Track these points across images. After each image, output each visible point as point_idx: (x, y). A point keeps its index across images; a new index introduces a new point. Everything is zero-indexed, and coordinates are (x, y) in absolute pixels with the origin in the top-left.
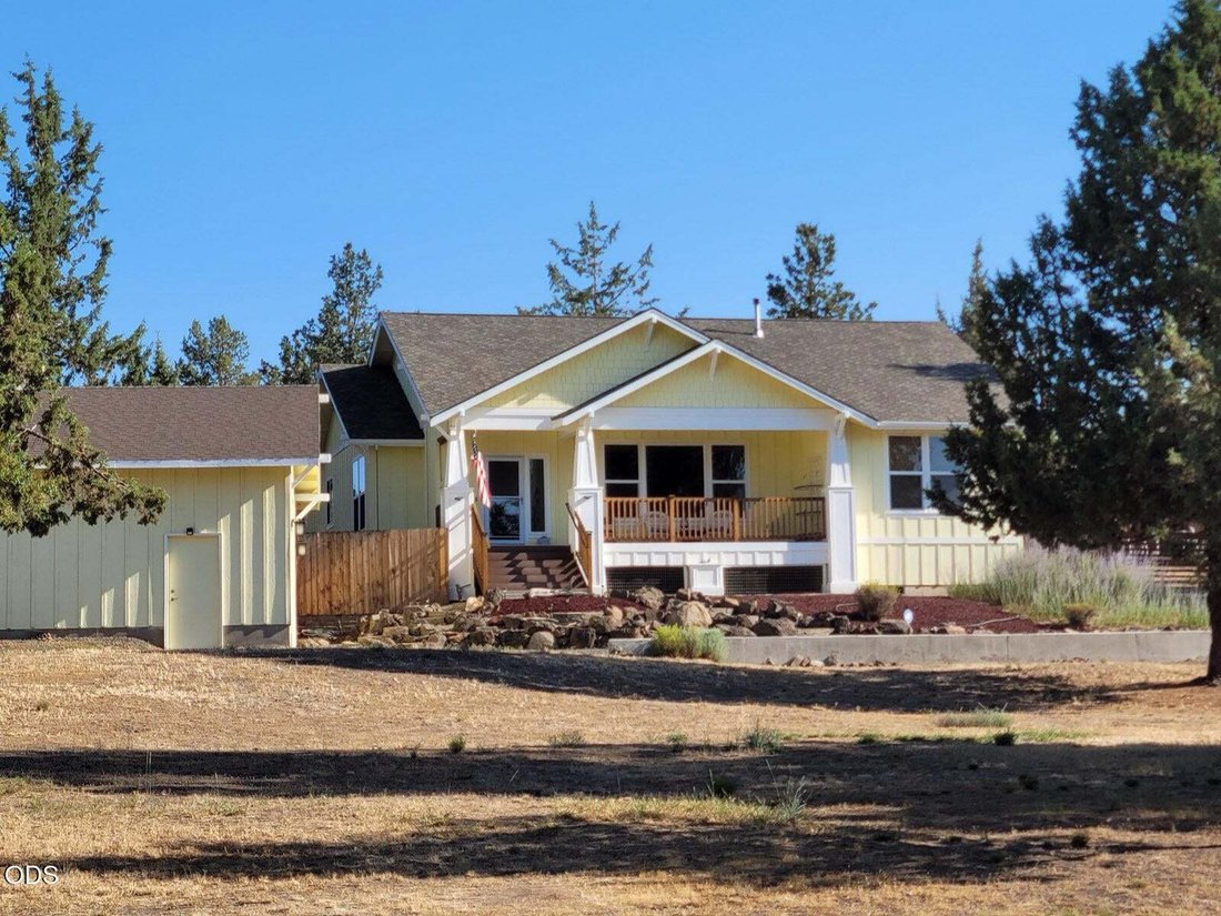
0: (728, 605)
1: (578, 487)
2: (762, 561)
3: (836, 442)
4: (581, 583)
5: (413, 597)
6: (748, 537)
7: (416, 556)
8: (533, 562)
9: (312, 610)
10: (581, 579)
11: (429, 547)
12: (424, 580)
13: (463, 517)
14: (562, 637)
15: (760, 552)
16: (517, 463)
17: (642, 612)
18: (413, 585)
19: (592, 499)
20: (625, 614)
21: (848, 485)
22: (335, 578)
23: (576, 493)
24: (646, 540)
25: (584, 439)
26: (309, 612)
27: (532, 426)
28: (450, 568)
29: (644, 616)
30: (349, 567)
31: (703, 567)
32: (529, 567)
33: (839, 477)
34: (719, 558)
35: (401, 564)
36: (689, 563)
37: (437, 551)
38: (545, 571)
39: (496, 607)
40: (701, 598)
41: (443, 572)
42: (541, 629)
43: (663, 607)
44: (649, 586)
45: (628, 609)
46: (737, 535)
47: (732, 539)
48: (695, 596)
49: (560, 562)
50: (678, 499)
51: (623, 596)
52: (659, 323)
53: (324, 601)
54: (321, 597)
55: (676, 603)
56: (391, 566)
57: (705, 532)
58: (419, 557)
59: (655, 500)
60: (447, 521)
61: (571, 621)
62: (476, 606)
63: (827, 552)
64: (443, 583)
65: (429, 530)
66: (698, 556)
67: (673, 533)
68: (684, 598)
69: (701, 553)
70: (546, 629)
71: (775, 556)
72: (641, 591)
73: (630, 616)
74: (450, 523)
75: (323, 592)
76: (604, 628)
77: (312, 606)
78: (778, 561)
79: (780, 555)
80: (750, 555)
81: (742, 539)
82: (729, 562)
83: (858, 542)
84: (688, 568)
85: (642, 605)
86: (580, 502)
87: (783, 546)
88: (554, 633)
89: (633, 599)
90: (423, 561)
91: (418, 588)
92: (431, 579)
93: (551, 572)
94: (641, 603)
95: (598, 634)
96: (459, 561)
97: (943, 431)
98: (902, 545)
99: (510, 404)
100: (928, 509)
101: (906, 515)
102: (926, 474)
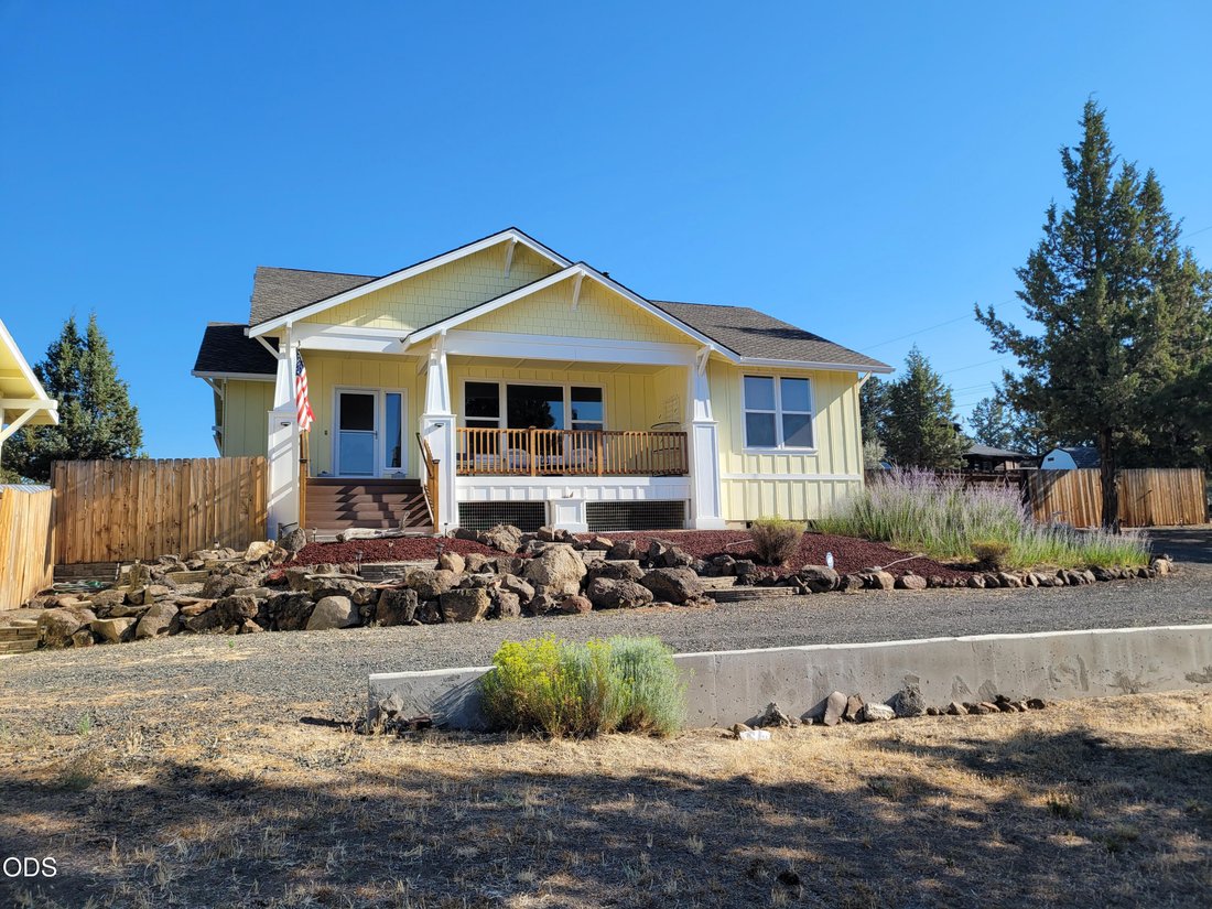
0: (601, 546)
1: (429, 413)
2: (626, 496)
3: (697, 377)
4: (426, 521)
5: (220, 537)
6: (611, 471)
7: (226, 486)
8: (370, 497)
9: (83, 557)
10: (427, 515)
11: (242, 477)
12: (234, 516)
13: (290, 445)
14: (364, 604)
16: (372, 396)
17: (492, 560)
18: (220, 524)
19: (444, 428)
20: (468, 563)
21: (711, 420)
22: (117, 517)
23: (426, 420)
24: (505, 473)
25: (435, 362)
26: (79, 557)
27: (378, 347)
28: (269, 505)
29: (494, 565)
30: (136, 502)
31: (567, 501)
32: (365, 503)
33: (700, 412)
34: (582, 492)
35: (206, 497)
36: (550, 497)
37: (251, 484)
38: (384, 507)
39: (291, 555)
40: (566, 537)
41: (258, 509)
42: (332, 592)
43: (521, 550)
44: (505, 524)
45: (473, 556)
46: (601, 469)
47: (595, 474)
48: (560, 536)
49: (405, 496)
50: (540, 431)
51: (472, 537)
52: (519, 243)
53: (100, 545)
54: (96, 540)
55: (537, 546)
56: (192, 500)
57: (567, 467)
58: (229, 490)
59: (515, 431)
60: (269, 448)
61: (388, 575)
62: (262, 553)
63: (691, 488)
64: (258, 520)
65: (243, 458)
66: (560, 491)
67: (534, 467)
68: (546, 537)
69: (563, 488)
70: (340, 591)
71: (639, 490)
72: (496, 529)
73: (475, 566)
74: (274, 451)
75: (99, 533)
76: (430, 588)
77: (84, 552)
78: (641, 496)
79: (643, 491)
80: (614, 490)
81: (606, 474)
82: (593, 497)
83: (722, 477)
84: (549, 502)
85: (495, 548)
86: (430, 430)
87: (645, 481)
88: (352, 599)
89: (483, 541)
90: (235, 495)
91: (226, 528)
92: (242, 517)
93: (391, 508)
94: (494, 546)
95: (421, 598)
96: (283, 495)
97: (796, 371)
98: (758, 481)
99: (351, 323)
100: (781, 447)
101: (761, 452)
102: (779, 413)
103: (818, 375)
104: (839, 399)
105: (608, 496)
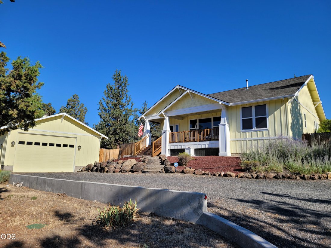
2: (203, 147)
3: (223, 111)
15: (198, 144)
16: (173, 126)
19: (165, 133)
23: (162, 132)
33: (223, 121)
36: (186, 148)
46: (198, 140)
67: (184, 140)
71: (207, 145)
78: (207, 147)
79: (208, 145)
82: (195, 147)
87: (208, 142)
97: (260, 103)
98: (246, 141)
99: (156, 113)
100: (255, 129)
101: (247, 131)
102: (254, 118)
103: (269, 102)
104: (279, 109)
105: (199, 147)
